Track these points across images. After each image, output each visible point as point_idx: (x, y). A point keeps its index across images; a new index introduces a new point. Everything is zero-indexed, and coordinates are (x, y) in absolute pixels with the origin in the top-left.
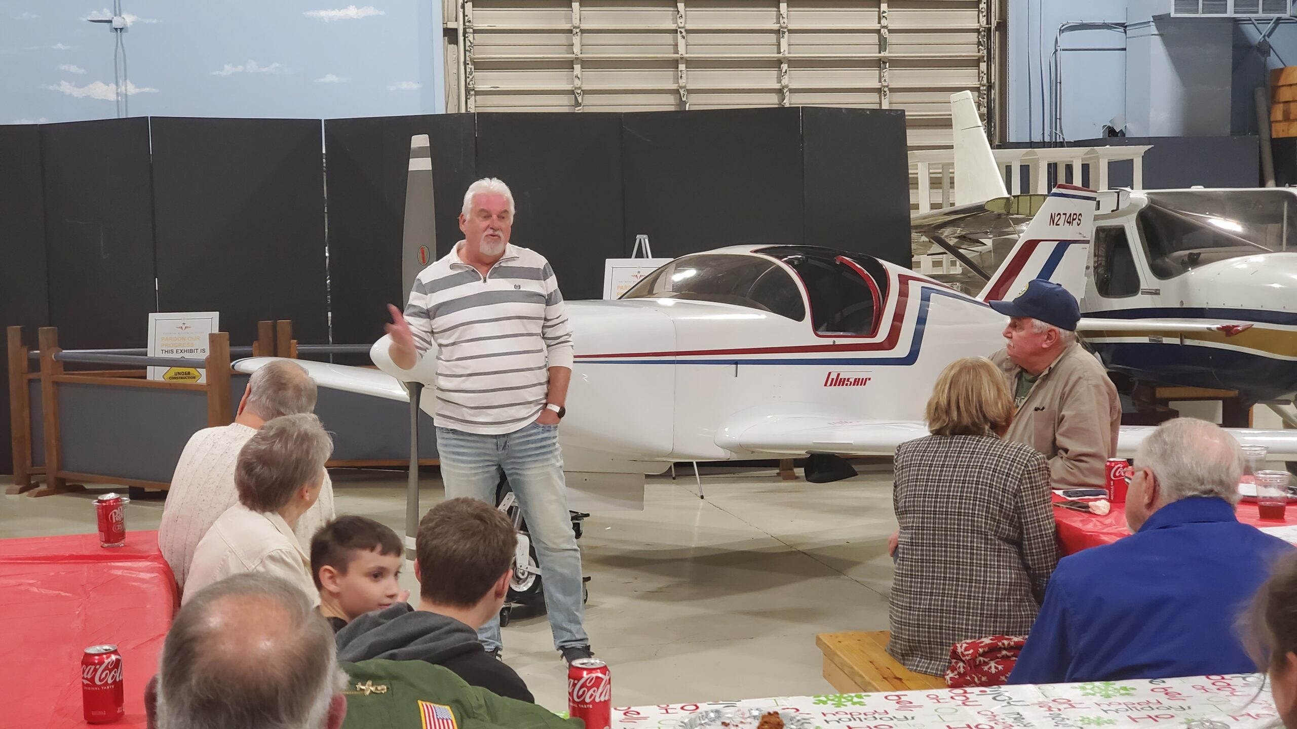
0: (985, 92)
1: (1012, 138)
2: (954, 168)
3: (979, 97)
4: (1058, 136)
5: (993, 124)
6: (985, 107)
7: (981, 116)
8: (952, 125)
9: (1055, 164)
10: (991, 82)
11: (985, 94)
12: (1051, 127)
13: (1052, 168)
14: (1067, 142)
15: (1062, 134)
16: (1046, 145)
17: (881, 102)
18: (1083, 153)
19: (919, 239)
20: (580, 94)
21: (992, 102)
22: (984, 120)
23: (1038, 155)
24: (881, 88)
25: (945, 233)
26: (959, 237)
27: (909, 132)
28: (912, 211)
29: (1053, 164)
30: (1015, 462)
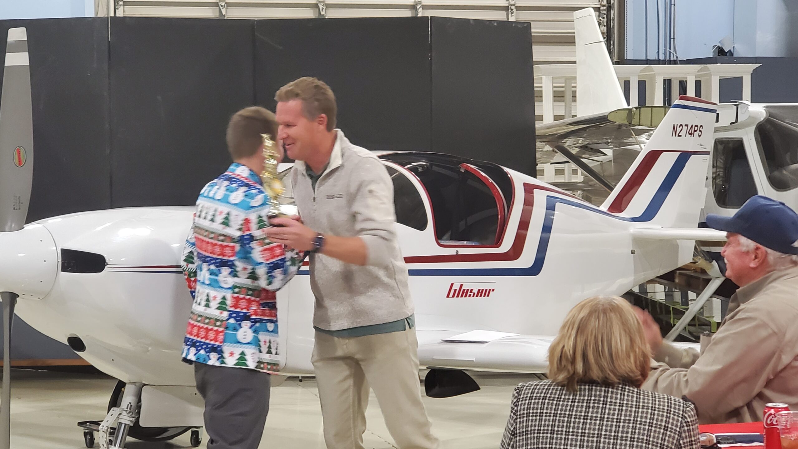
0: (605, 12)
1: (629, 55)
2: (576, 83)
3: (599, 16)
4: (672, 54)
5: (612, 42)
6: (605, 26)
7: (603, 33)
8: (575, 42)
9: (670, 80)
10: (610, 3)
11: (605, 14)
12: (665, 47)
13: (668, 83)
14: (679, 60)
15: (676, 53)
16: (661, 62)
17: (508, 19)
18: (697, 70)
19: (543, 148)
20: (224, 6)
21: (612, 21)
22: (604, 38)
23: (654, 71)
24: (508, 6)
25: (568, 143)
26: (581, 147)
27: (535, 48)
28: (536, 122)
29: (668, 80)
30: (670, 414)
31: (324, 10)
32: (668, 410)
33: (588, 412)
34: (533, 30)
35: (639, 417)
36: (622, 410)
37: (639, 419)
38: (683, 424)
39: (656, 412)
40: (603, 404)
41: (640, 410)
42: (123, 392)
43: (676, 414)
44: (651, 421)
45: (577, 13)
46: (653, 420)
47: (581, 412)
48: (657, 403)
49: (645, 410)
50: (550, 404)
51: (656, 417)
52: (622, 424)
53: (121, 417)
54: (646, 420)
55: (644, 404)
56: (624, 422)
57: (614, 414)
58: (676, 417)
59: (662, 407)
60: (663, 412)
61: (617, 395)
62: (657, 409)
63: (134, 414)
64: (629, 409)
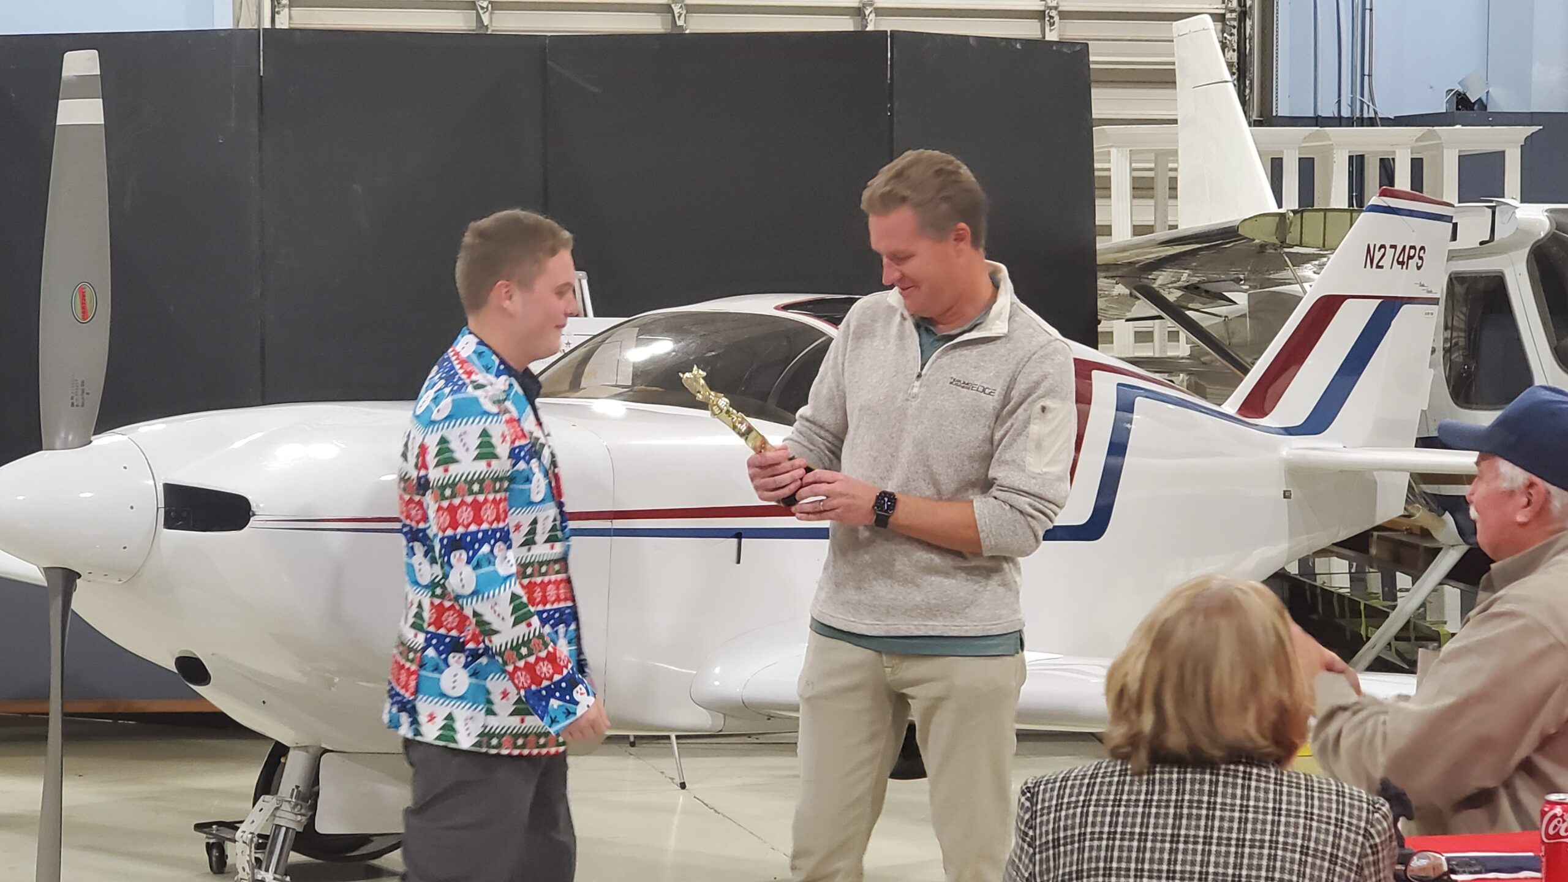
0: (1235, 24)
1: (1282, 108)
2: (1177, 161)
3: (1223, 32)
4: (1365, 107)
5: (1248, 82)
6: (1234, 50)
7: (1230, 65)
8: (1175, 83)
9: (1361, 158)
10: (1245, 5)
11: (1234, 27)
12: (1353, 92)
13: (1357, 163)
14: (1381, 119)
15: (1374, 104)
16: (1343, 122)
17: (1044, 38)
18: (1415, 138)
19: (1110, 289)
20: (487, 8)
21: (1248, 41)
22: (1233, 74)
23: (1330, 140)
24: (1044, 11)
25: (1161, 279)
26: (1186, 288)
27: (1096, 93)
28: (1098, 238)
29: (1356, 156)
30: (1342, 827)
31: (683, 17)
32: (1337, 819)
33: (1180, 828)
34: (1091, 59)
35: (1282, 834)
36: (1247, 819)
37: (1281, 839)
38: (1365, 849)
39: (1315, 824)
40: (1208, 809)
41: (1283, 819)
42: (285, 764)
43: (1354, 829)
44: (1306, 843)
45: (1177, 25)
46: (1309, 840)
47: (1165, 826)
48: (1316, 802)
49: (1292, 820)
50: (1099, 814)
51: (1314, 834)
52: (1247, 850)
53: (278, 813)
54: (1295, 841)
55: (1289, 807)
56: (1251, 847)
57: (1230, 830)
58: (1352, 836)
59: (1325, 813)
60: (1328, 824)
61: (1236, 788)
62: (1315, 817)
63: (305, 809)
64: (1261, 817)
